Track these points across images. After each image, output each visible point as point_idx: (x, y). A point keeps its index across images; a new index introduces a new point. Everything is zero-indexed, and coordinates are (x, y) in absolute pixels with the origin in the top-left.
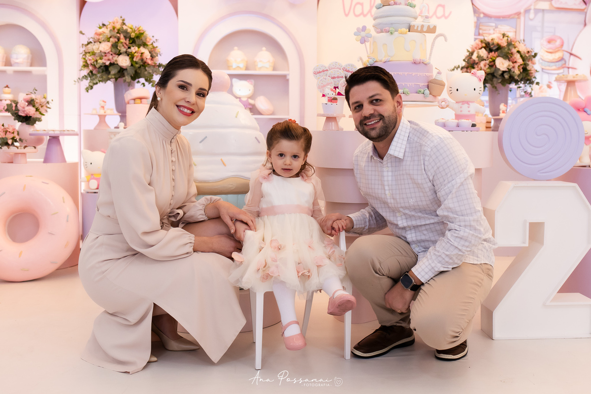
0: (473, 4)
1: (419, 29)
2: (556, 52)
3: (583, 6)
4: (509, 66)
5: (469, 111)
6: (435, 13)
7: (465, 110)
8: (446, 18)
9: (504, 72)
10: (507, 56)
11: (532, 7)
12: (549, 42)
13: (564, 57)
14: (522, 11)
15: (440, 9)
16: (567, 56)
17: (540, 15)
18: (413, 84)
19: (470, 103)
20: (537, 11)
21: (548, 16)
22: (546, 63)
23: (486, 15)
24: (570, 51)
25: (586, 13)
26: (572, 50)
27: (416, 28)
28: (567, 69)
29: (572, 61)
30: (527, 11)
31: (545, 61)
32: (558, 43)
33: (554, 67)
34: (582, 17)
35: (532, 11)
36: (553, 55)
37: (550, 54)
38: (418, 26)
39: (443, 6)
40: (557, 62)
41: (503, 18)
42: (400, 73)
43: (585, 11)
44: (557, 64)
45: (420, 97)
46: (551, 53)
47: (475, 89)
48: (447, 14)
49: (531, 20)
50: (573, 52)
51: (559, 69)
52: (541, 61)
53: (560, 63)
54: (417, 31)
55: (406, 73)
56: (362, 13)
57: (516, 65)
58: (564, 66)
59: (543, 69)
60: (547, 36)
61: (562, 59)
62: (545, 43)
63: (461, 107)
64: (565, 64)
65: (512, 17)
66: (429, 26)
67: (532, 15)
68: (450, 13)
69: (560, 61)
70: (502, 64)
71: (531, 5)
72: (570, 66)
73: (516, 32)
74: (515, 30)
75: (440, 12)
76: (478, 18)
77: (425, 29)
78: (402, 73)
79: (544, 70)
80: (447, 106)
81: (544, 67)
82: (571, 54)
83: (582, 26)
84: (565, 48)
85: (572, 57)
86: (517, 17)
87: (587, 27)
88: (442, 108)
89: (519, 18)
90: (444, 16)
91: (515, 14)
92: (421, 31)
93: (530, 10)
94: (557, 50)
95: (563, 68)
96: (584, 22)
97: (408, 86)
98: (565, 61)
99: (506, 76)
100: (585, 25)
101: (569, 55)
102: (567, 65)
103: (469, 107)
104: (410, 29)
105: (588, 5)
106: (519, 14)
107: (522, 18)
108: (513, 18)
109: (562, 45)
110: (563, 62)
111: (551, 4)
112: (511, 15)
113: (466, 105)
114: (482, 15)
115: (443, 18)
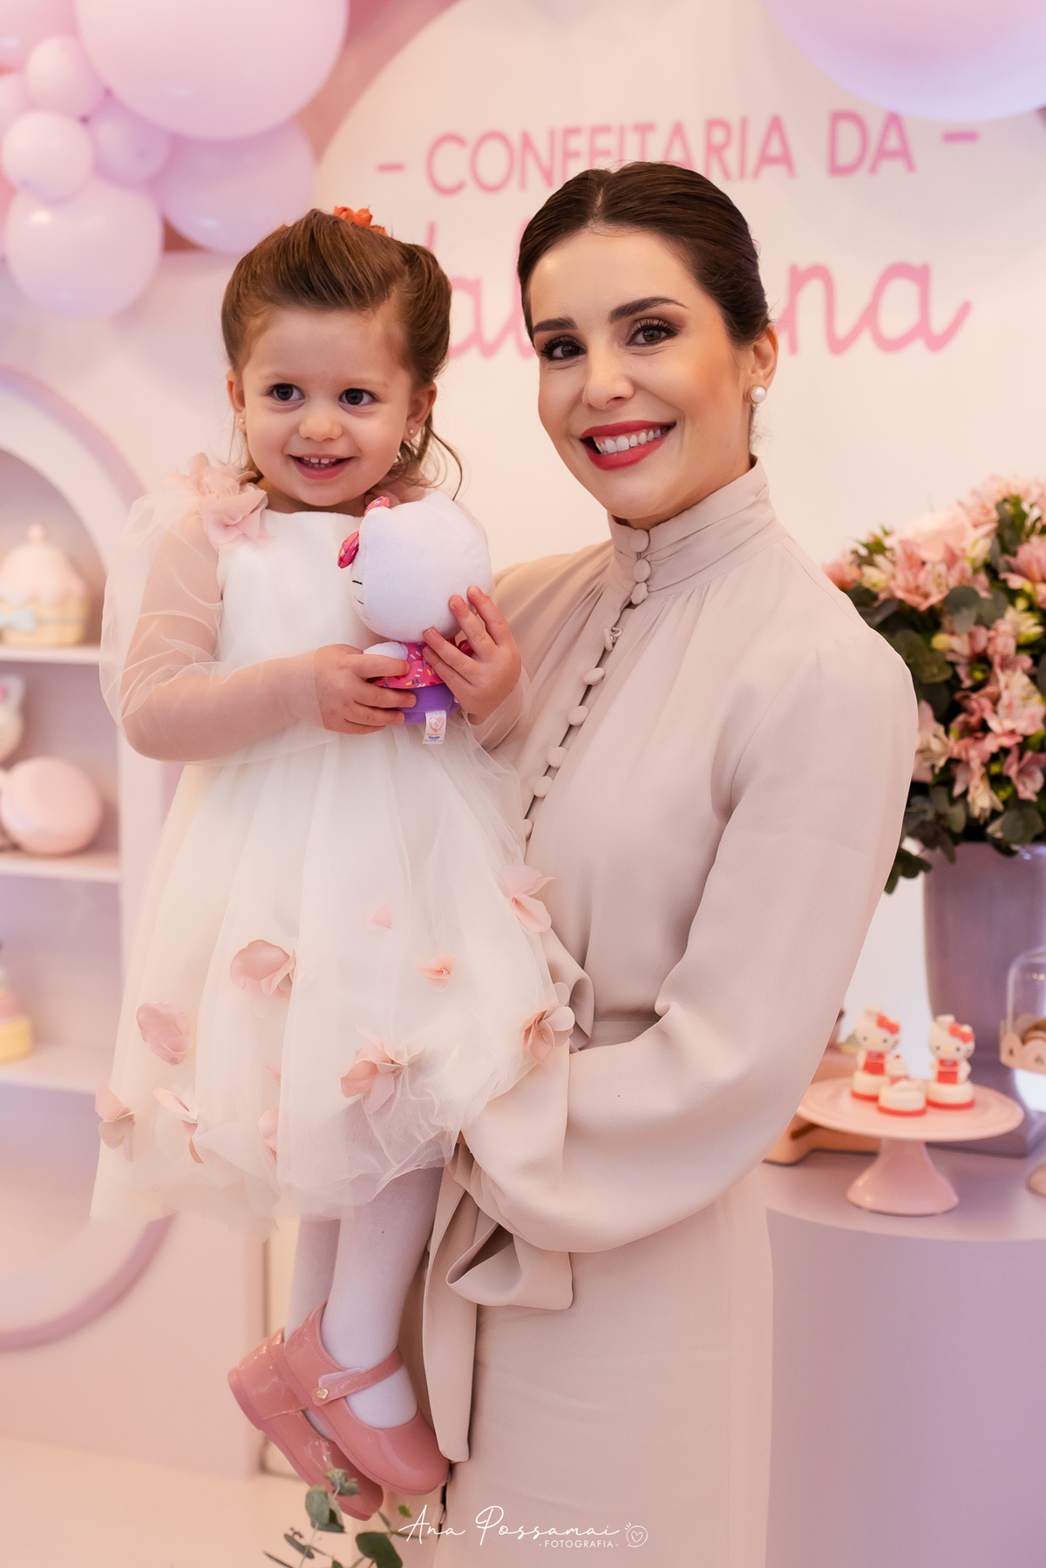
6: (870, 317)
8: (937, 343)
15: (902, 293)
39: (920, 275)
48: (939, 323)
56: (476, 337)
68: (965, 310)
75: (899, 311)
90: (921, 329)
115: (919, 346)
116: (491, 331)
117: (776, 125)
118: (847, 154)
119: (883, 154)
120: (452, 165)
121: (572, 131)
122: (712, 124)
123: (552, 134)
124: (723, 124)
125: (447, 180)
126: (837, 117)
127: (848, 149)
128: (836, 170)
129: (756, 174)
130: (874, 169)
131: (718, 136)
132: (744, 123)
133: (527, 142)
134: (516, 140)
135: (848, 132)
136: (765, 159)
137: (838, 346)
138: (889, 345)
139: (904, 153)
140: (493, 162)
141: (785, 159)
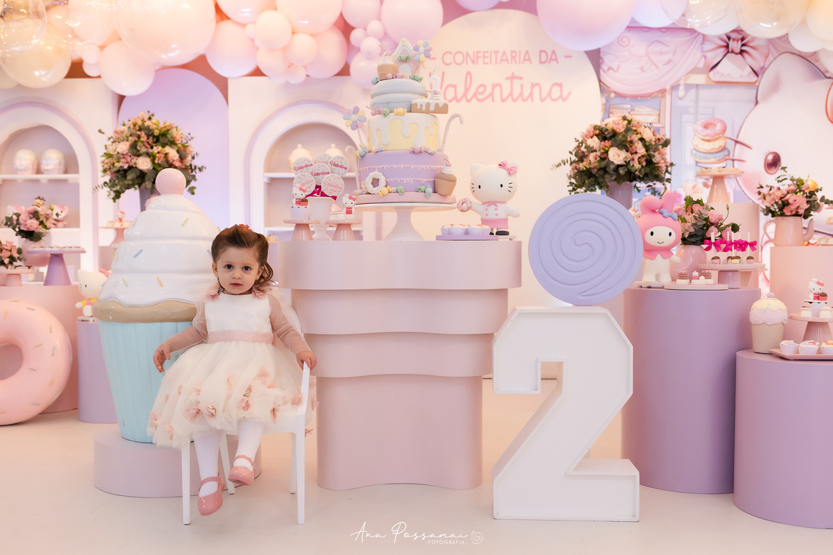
0: (600, 81)
1: (424, 108)
2: (715, 140)
3: (754, 78)
4: (626, 157)
5: (497, 215)
6: (549, 94)
7: (492, 213)
8: (564, 100)
9: (619, 166)
10: (625, 145)
11: (682, 82)
12: (706, 126)
13: (727, 146)
14: (668, 87)
15: (556, 89)
16: (730, 144)
17: (693, 92)
18: (412, 179)
19: (498, 204)
20: (688, 87)
21: (704, 93)
22: (702, 154)
23: (618, 95)
24: (735, 138)
25: (758, 87)
26: (737, 137)
27: (418, 107)
28: (732, 162)
29: (738, 151)
30: (675, 87)
31: (700, 152)
32: (719, 127)
33: (713, 160)
34: (752, 93)
35: (682, 88)
36: (711, 143)
37: (707, 143)
38: (422, 105)
39: (560, 85)
40: (716, 153)
41: (641, 97)
42: (394, 166)
43: (757, 84)
44: (717, 155)
45: (420, 196)
46: (708, 141)
47: (502, 186)
48: (565, 95)
49: (680, 99)
50: (740, 139)
51: (720, 161)
52: (694, 152)
53: (722, 155)
54: (420, 111)
55: (402, 166)
56: (455, 98)
57: (636, 157)
58: (727, 157)
59: (697, 162)
60: (703, 119)
61: (724, 149)
62: (700, 128)
63: (487, 210)
64: (729, 155)
65: (653, 95)
66: (437, 105)
67: (681, 93)
68: (570, 92)
69: (721, 151)
70: (617, 156)
71: (680, 79)
72: (736, 157)
73: (659, 115)
74: (658, 113)
75: (556, 92)
76: (608, 99)
77: (432, 108)
78: (396, 166)
79: (698, 164)
80: (469, 208)
81: (698, 160)
82: (737, 142)
83: (753, 104)
84: (728, 134)
85: (738, 145)
86: (660, 95)
87: (759, 105)
88: (462, 211)
89: (664, 97)
90: (561, 97)
91: (659, 92)
92: (427, 112)
93: (679, 85)
94: (717, 137)
95: (726, 160)
96: (755, 100)
97: (405, 182)
98: (729, 152)
99: (622, 171)
100: (757, 103)
101: (734, 143)
102: (731, 157)
103: (496, 209)
104: (411, 109)
105: (760, 76)
106: (663, 91)
107: (668, 97)
108: (655, 97)
109: (724, 130)
110: (726, 153)
111: (708, 77)
112: (654, 93)
113: (493, 207)
114: (613, 95)
115: (560, 100)
116: (459, 96)
117: (527, 52)
118: (543, 60)
119: (551, 59)
120: (448, 59)
121: (478, 52)
122: (512, 52)
123: (474, 53)
124: (515, 52)
125: (447, 62)
126: (541, 51)
127: (543, 59)
128: (541, 63)
129: (523, 63)
130: (549, 63)
131: (514, 54)
132: (520, 52)
133: (467, 54)
134: (465, 54)
135: (543, 55)
136: (525, 60)
137: (542, 100)
138: (554, 100)
139: (556, 59)
140: (459, 58)
141: (530, 60)
